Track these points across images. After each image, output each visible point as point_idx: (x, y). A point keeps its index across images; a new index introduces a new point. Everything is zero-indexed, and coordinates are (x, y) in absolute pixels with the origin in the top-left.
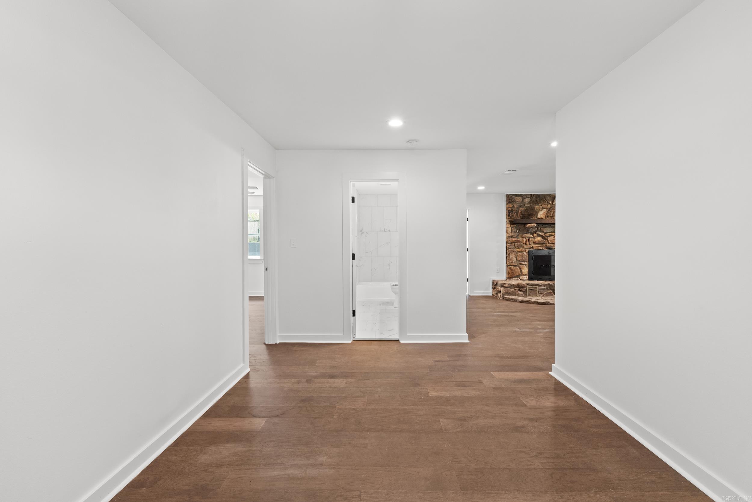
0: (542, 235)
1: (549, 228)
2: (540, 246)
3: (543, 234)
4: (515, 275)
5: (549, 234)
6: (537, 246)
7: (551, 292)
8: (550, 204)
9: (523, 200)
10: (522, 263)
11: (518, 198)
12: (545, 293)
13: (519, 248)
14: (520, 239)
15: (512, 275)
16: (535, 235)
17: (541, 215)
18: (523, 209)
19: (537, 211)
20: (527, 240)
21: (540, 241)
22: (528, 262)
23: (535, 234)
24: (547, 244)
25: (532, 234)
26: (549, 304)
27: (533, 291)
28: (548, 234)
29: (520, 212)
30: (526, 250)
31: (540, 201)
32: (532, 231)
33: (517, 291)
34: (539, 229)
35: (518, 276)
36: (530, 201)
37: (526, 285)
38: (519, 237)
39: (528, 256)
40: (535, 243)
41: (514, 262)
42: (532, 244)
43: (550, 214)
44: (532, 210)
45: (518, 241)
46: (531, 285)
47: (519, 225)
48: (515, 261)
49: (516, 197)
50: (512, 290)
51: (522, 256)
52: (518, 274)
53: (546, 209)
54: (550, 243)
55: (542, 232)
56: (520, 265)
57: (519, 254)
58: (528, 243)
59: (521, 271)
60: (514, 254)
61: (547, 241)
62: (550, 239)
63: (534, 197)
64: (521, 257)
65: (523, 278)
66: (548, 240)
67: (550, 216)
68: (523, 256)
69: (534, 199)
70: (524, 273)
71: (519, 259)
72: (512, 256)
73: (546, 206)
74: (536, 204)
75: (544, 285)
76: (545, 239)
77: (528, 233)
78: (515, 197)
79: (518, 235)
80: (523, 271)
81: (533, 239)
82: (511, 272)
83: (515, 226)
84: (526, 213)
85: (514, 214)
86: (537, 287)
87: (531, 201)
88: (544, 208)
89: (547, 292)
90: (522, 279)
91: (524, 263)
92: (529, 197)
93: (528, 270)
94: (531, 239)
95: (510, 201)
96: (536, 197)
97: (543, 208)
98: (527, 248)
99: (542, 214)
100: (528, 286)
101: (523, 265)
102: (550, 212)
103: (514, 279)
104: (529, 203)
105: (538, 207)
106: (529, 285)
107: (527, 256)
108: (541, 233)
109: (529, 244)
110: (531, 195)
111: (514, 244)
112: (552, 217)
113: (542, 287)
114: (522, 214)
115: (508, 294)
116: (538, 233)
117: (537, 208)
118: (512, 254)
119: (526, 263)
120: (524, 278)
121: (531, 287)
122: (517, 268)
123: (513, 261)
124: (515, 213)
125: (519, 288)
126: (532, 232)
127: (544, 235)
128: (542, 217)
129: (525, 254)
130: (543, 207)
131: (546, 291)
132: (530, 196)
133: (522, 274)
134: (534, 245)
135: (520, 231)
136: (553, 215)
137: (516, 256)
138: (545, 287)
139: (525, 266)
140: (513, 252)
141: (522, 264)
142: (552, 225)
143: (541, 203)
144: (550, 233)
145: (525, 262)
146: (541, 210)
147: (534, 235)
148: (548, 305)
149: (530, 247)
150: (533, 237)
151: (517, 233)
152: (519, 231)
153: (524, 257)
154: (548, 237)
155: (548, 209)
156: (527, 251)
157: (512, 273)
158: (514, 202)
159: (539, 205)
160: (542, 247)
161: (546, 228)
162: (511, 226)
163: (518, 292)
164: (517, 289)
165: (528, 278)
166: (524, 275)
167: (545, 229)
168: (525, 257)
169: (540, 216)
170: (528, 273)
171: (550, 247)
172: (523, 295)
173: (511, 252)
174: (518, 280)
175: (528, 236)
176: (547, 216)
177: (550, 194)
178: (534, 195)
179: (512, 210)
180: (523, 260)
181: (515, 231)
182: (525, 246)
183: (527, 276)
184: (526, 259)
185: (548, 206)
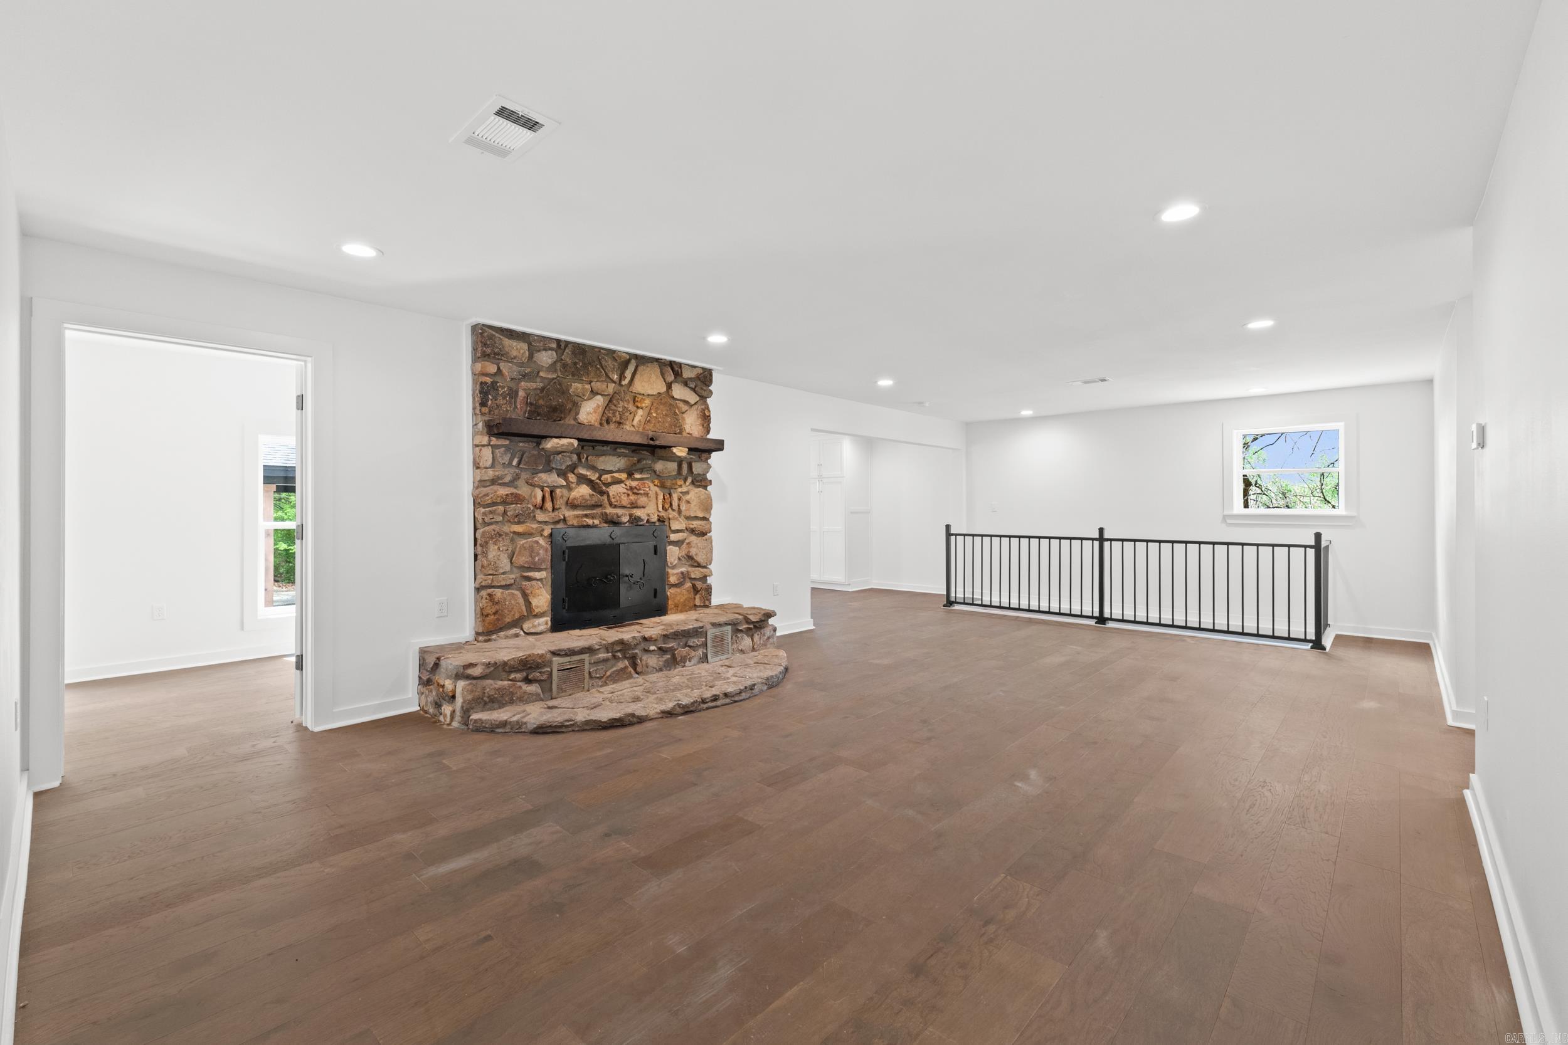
0: (593, 479)
1: (611, 457)
2: (586, 516)
3: (594, 476)
4: (508, 620)
5: (612, 477)
6: (577, 516)
7: (626, 667)
8: (613, 382)
9: (531, 356)
10: (531, 574)
11: (515, 344)
12: (608, 674)
13: (519, 523)
14: (523, 490)
15: (498, 620)
16: (572, 478)
17: (588, 413)
18: (534, 385)
19: (576, 399)
20: (548, 496)
21: (588, 497)
22: (550, 570)
23: (573, 475)
24: (605, 508)
25: (562, 474)
26: (635, 720)
27: (572, 674)
28: (607, 478)
29: (521, 394)
30: (543, 530)
31: (585, 366)
32: (561, 465)
33: (519, 684)
34: (583, 460)
35: (517, 623)
36: (555, 362)
37: (549, 656)
38: (521, 482)
39: (549, 548)
40: (571, 505)
41: (504, 573)
42: (563, 507)
43: (614, 414)
44: (563, 393)
45: (518, 499)
46: (566, 655)
47: (521, 442)
48: (508, 568)
49: (509, 338)
50: (500, 683)
51: (531, 547)
52: (517, 616)
53: (602, 395)
54: (615, 507)
55: (593, 468)
56: (524, 583)
57: (522, 543)
58: (549, 505)
59: (528, 604)
60: (504, 543)
61: (605, 497)
62: (615, 494)
63: (567, 351)
64: (527, 553)
65: (534, 626)
66: (608, 496)
67: (614, 419)
68: (532, 552)
69: (567, 357)
70: (537, 611)
71: (521, 560)
72: (494, 553)
73: (604, 386)
74: (573, 375)
75: (608, 648)
76: (602, 493)
77: (548, 469)
78: (507, 342)
79: (516, 478)
80: (534, 602)
81: (565, 491)
82: (494, 611)
83: (507, 442)
84: (541, 402)
85: (500, 401)
86: (586, 656)
87: (559, 365)
88: (598, 394)
89: (614, 669)
90: (533, 630)
91: (537, 575)
92: (551, 349)
93: (549, 597)
94: (558, 491)
95: (489, 351)
96: (573, 353)
97: (594, 393)
98: (546, 523)
99: (592, 411)
100: (556, 660)
101: (534, 583)
102: (613, 407)
103: (502, 634)
104: (552, 367)
105: (580, 386)
106: (558, 655)
107: (546, 551)
108: (588, 473)
109: (554, 509)
110: (558, 341)
111: (501, 508)
112: (620, 423)
113: (602, 655)
114: (531, 404)
115: (486, 703)
116: (582, 471)
117: (577, 389)
118: (495, 544)
119: (543, 574)
120: (539, 625)
121: (567, 659)
122: (513, 594)
123: (501, 571)
124: (504, 398)
125: (525, 674)
126: (564, 467)
127: (599, 478)
128: (593, 422)
129: (542, 541)
130: (595, 389)
131: (612, 667)
132: (554, 345)
133: (531, 614)
134: (569, 510)
135: (523, 462)
136: (621, 418)
137: (510, 549)
138: (608, 652)
139: (539, 582)
140: (500, 535)
141: (529, 579)
142: (620, 448)
143: (588, 374)
144: (615, 474)
145: (540, 570)
146: (589, 399)
147: (570, 479)
148: (631, 724)
149: (557, 519)
150: (565, 484)
151: (512, 470)
152: (519, 463)
153: (538, 554)
154: (608, 485)
155: (609, 397)
156: (547, 532)
157: (495, 614)
158: (502, 355)
159: (581, 381)
160: (593, 517)
161: (604, 457)
162: (490, 441)
163: (520, 687)
164: (519, 676)
165: (549, 623)
166: (537, 616)
167: (602, 459)
168: (541, 552)
169: (585, 417)
170: (550, 609)
171: (615, 517)
172: (539, 695)
173: (492, 538)
174: (517, 635)
175: (549, 480)
176: (604, 418)
177: (614, 352)
178: (567, 343)
179: (494, 383)
180: (534, 564)
181: (506, 459)
182: (541, 516)
183: (549, 619)
184: (543, 561)
185: (611, 388)
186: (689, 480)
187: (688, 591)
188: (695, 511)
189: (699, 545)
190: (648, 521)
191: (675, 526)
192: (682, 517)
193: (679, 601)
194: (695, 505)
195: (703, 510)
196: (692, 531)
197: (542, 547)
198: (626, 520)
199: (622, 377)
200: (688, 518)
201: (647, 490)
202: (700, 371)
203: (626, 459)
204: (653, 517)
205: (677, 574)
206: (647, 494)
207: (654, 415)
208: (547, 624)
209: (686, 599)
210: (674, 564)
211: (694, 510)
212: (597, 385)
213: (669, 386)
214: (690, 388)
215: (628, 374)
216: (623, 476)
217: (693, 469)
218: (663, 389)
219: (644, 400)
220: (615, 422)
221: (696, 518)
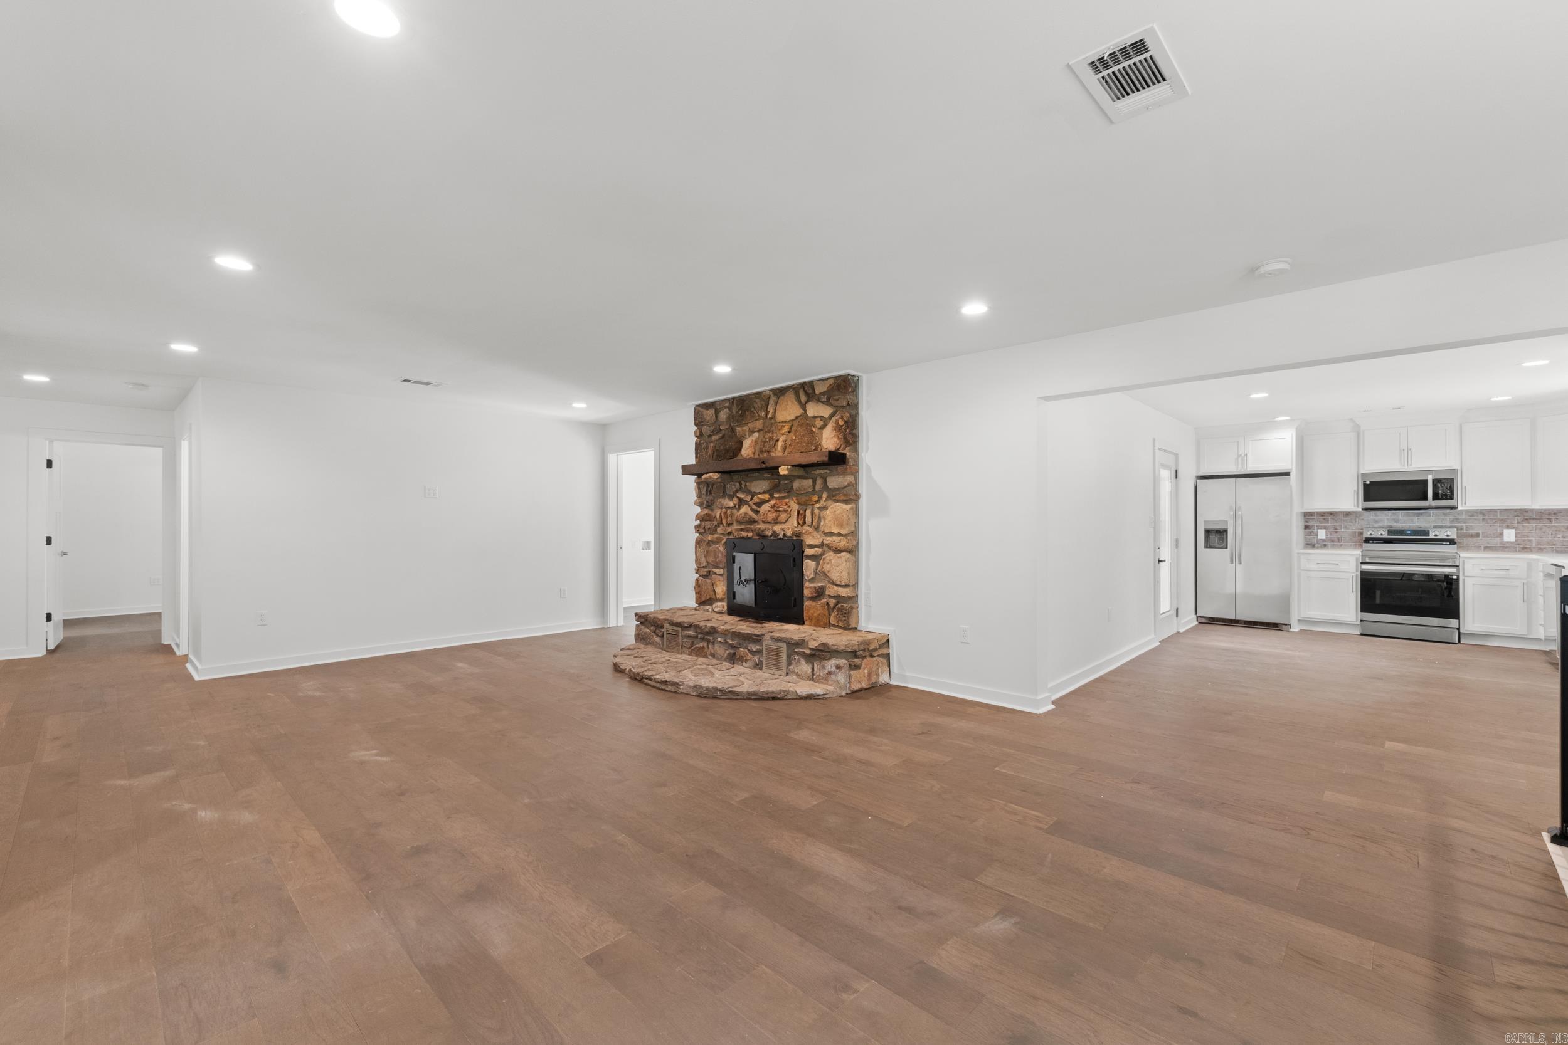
1: (759, 482)
2: (742, 530)
7: (703, 647)
8: (763, 418)
9: (716, 418)
10: (715, 570)
15: (700, 597)
16: (735, 501)
17: (747, 449)
18: (717, 437)
19: (742, 440)
20: (724, 515)
21: (746, 515)
22: (726, 569)
23: (736, 499)
24: (759, 523)
25: (732, 498)
28: (756, 499)
29: (712, 445)
30: (723, 539)
31: (744, 413)
34: (743, 486)
35: (711, 602)
36: (730, 416)
38: (715, 506)
39: (725, 553)
40: (738, 521)
41: (703, 567)
42: (734, 523)
43: (764, 445)
44: (732, 438)
48: (705, 564)
49: (708, 410)
50: (646, 630)
51: (715, 551)
52: (708, 597)
53: (757, 431)
54: (764, 522)
55: (749, 492)
56: (713, 576)
57: (710, 547)
58: (725, 521)
59: (714, 592)
60: (703, 547)
61: (759, 515)
63: (734, 405)
64: (713, 555)
65: (716, 607)
67: (764, 449)
68: (715, 554)
69: (734, 410)
72: (699, 554)
74: (738, 423)
75: (695, 628)
76: (756, 512)
78: (705, 413)
79: (710, 502)
81: (735, 511)
82: (698, 591)
84: (722, 448)
86: (681, 629)
88: (753, 432)
90: (716, 610)
91: (718, 571)
92: (727, 408)
93: (725, 588)
95: (698, 421)
96: (737, 406)
97: (752, 432)
98: (723, 534)
100: (667, 626)
101: (716, 576)
102: (765, 439)
103: (702, 607)
104: (728, 420)
105: (742, 429)
107: (722, 554)
109: (728, 524)
111: (703, 524)
112: (768, 451)
113: (691, 632)
114: (717, 450)
115: (641, 639)
116: (741, 495)
117: (739, 432)
118: (699, 547)
119: (721, 571)
120: (720, 607)
121: (671, 627)
122: (707, 582)
123: (702, 565)
124: (704, 450)
126: (731, 493)
128: (750, 455)
129: (721, 548)
133: (717, 600)
134: (737, 525)
136: (768, 447)
137: (705, 551)
138: (695, 632)
139: (721, 577)
141: (716, 573)
143: (746, 419)
144: (760, 496)
145: (720, 568)
146: (749, 437)
149: (727, 532)
152: (711, 492)
153: (718, 557)
155: (760, 432)
157: (699, 593)
158: (703, 422)
159: (744, 425)
160: (748, 531)
163: (653, 636)
165: (726, 608)
167: (754, 483)
168: (720, 555)
169: (744, 452)
170: (726, 596)
171: (765, 531)
172: (661, 646)
173: (698, 543)
174: (708, 611)
175: (725, 503)
176: (759, 449)
177: (761, 394)
179: (700, 442)
180: (717, 563)
181: (705, 490)
182: (720, 529)
183: (725, 604)
184: (721, 561)
185: (759, 424)
186: (825, 496)
187: (822, 607)
188: (830, 527)
189: (833, 561)
190: (784, 535)
191: (809, 541)
192: (820, 533)
193: (813, 614)
194: (830, 521)
195: (838, 526)
196: (829, 546)
197: (720, 551)
198: (770, 534)
199: (767, 413)
200: (825, 534)
201: (785, 507)
202: (832, 381)
203: (769, 481)
204: (788, 531)
205: (811, 587)
206: (785, 511)
207: (794, 438)
208: (723, 607)
209: (819, 614)
210: (810, 578)
211: (829, 525)
212: (751, 425)
213: (803, 407)
214: (822, 402)
215: (771, 409)
216: (767, 497)
217: (828, 484)
218: (801, 411)
219: (784, 426)
220: (765, 452)
221: (831, 534)
